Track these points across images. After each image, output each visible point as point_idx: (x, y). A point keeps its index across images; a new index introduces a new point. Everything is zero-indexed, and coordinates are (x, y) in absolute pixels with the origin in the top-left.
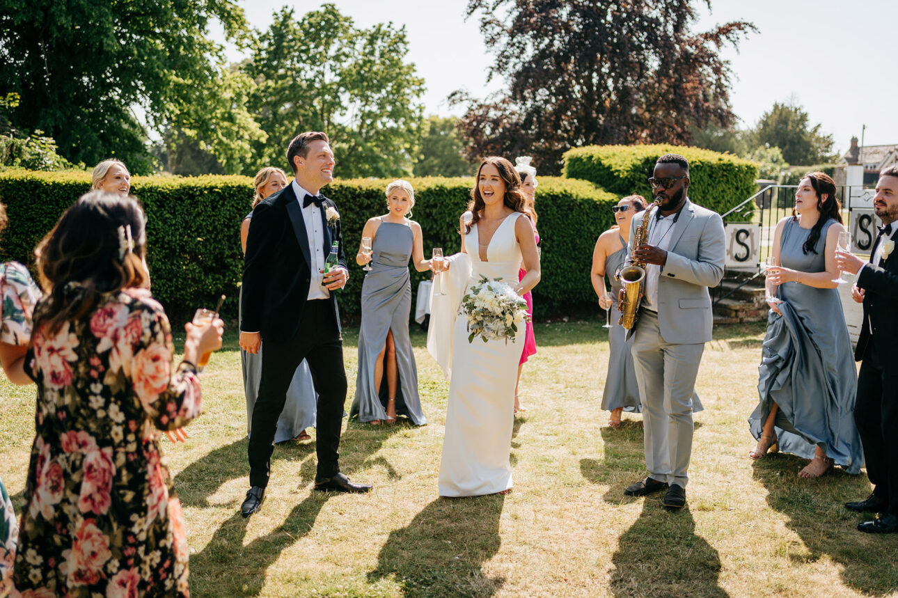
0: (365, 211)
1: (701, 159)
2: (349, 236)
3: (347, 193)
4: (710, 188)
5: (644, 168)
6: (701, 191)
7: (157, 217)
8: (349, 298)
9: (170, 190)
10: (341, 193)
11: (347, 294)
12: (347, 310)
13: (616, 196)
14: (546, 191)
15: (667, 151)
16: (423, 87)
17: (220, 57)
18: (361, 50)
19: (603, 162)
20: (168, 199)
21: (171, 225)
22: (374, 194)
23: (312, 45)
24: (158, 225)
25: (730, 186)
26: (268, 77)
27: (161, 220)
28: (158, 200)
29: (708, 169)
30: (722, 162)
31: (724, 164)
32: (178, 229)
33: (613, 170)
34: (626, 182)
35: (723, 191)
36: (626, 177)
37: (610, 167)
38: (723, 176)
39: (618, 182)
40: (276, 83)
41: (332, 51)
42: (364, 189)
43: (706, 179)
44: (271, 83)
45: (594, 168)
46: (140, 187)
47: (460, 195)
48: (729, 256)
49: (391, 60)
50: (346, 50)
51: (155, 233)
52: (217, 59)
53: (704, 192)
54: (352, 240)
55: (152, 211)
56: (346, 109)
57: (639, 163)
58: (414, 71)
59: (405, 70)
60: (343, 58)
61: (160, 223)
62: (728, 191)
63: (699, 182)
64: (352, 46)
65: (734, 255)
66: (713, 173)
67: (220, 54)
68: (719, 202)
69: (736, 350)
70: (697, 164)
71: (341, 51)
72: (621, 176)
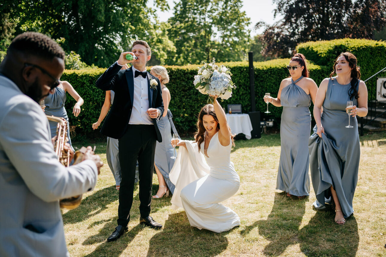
0: (190, 81)
1: (366, 45)
2: (183, 93)
3: (181, 72)
4: (371, 60)
5: (334, 51)
6: (366, 61)
7: (90, 89)
8: (185, 123)
9: (95, 76)
10: (178, 72)
11: (184, 122)
12: (184, 129)
13: (319, 67)
14: (282, 66)
15: (347, 41)
16: (250, 21)
17: (155, 15)
18: (221, 7)
19: (314, 49)
20: (94, 80)
21: (97, 92)
22: (194, 72)
23: (200, 6)
24: (91, 92)
25: (383, 58)
26: (181, 22)
27: (91, 90)
28: (90, 80)
29: (370, 50)
30: (377, 46)
31: (379, 47)
32: (100, 94)
33: (318, 53)
34: (325, 59)
35: (379, 61)
36: (325, 56)
37: (317, 52)
38: (378, 53)
39: (321, 59)
40: (185, 24)
41: (209, 8)
42: (189, 70)
43: (369, 55)
44: (182, 25)
45: (310, 53)
46: (81, 74)
47: (237, 70)
48: (380, 95)
49: (235, 10)
50: (215, 7)
51: (89, 96)
52: (153, 16)
53: (368, 62)
54: (184, 95)
55: (87, 86)
56: (216, 34)
57: (332, 49)
58: (245, 15)
59: (242, 14)
60: (213, 11)
61: (91, 91)
62: (382, 61)
63: (365, 57)
64: (217, 5)
65: (382, 94)
66: (372, 51)
67: (155, 13)
68: (377, 67)
69: (380, 146)
70: (364, 47)
71: (213, 8)
72: (322, 56)
